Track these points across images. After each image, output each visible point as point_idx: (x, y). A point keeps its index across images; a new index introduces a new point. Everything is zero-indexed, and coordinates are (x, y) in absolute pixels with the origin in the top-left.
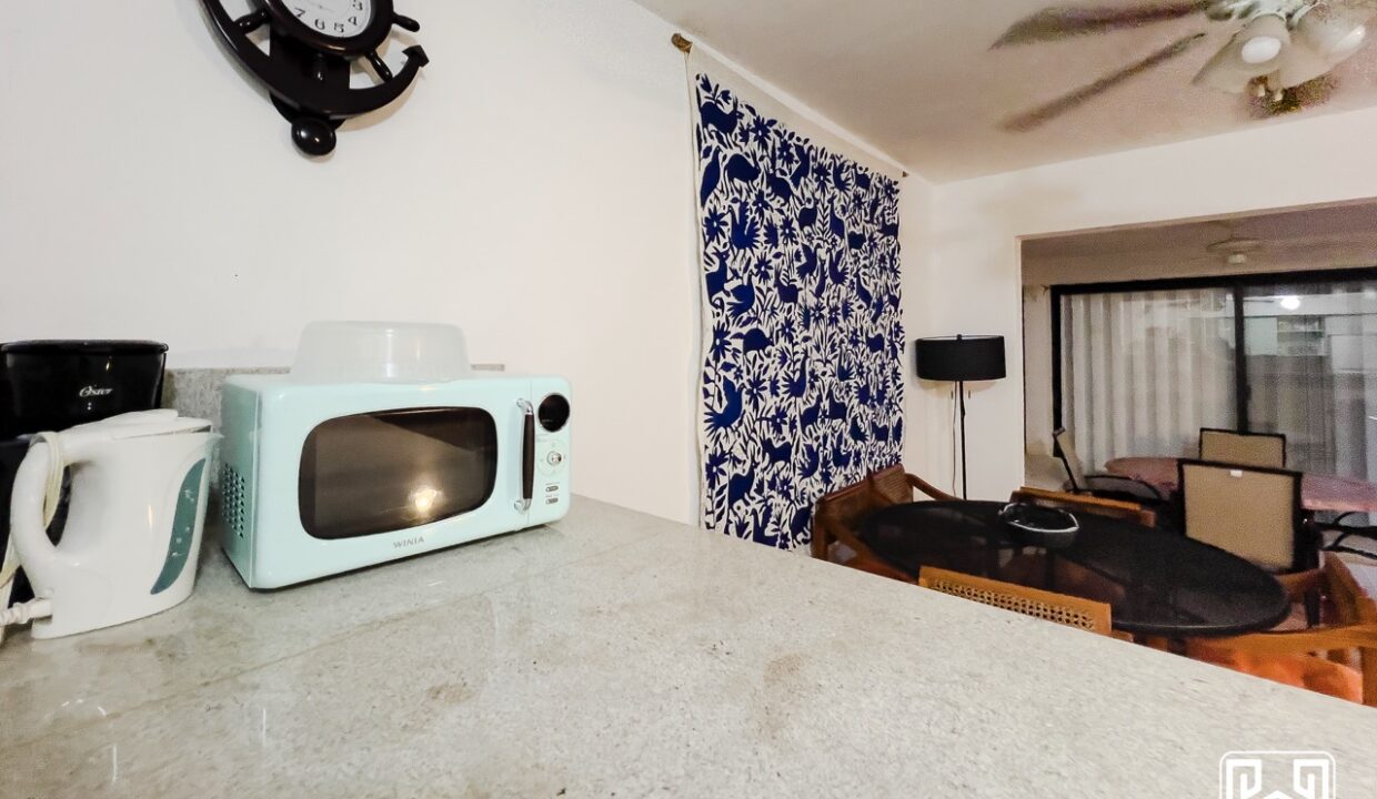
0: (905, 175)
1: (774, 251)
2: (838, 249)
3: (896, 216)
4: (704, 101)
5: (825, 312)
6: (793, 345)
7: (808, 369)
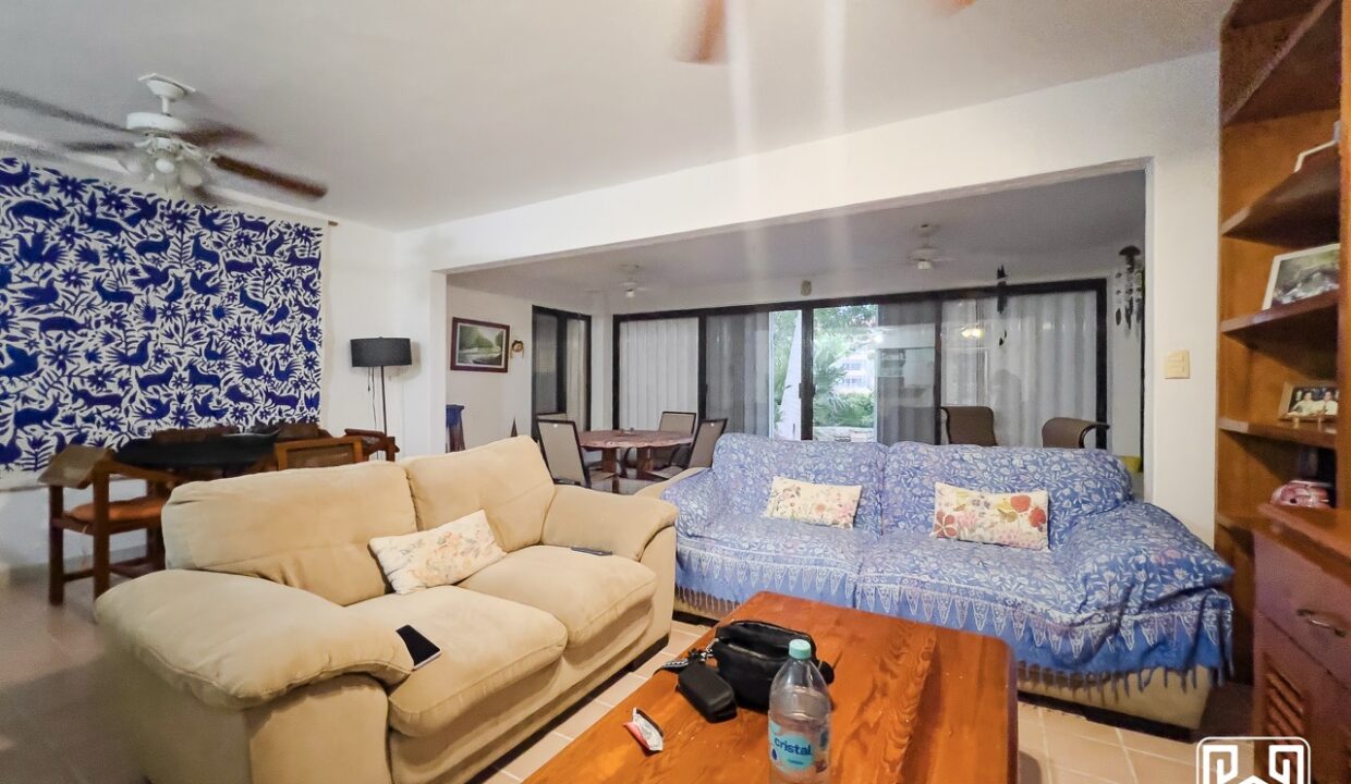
0: (332, 224)
1: (92, 266)
2: (204, 271)
3: (317, 252)
5: (185, 312)
6: (125, 332)
7: (150, 347)
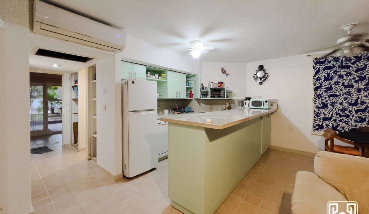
1: (342, 79)
4: (315, 62)
6: (351, 96)
